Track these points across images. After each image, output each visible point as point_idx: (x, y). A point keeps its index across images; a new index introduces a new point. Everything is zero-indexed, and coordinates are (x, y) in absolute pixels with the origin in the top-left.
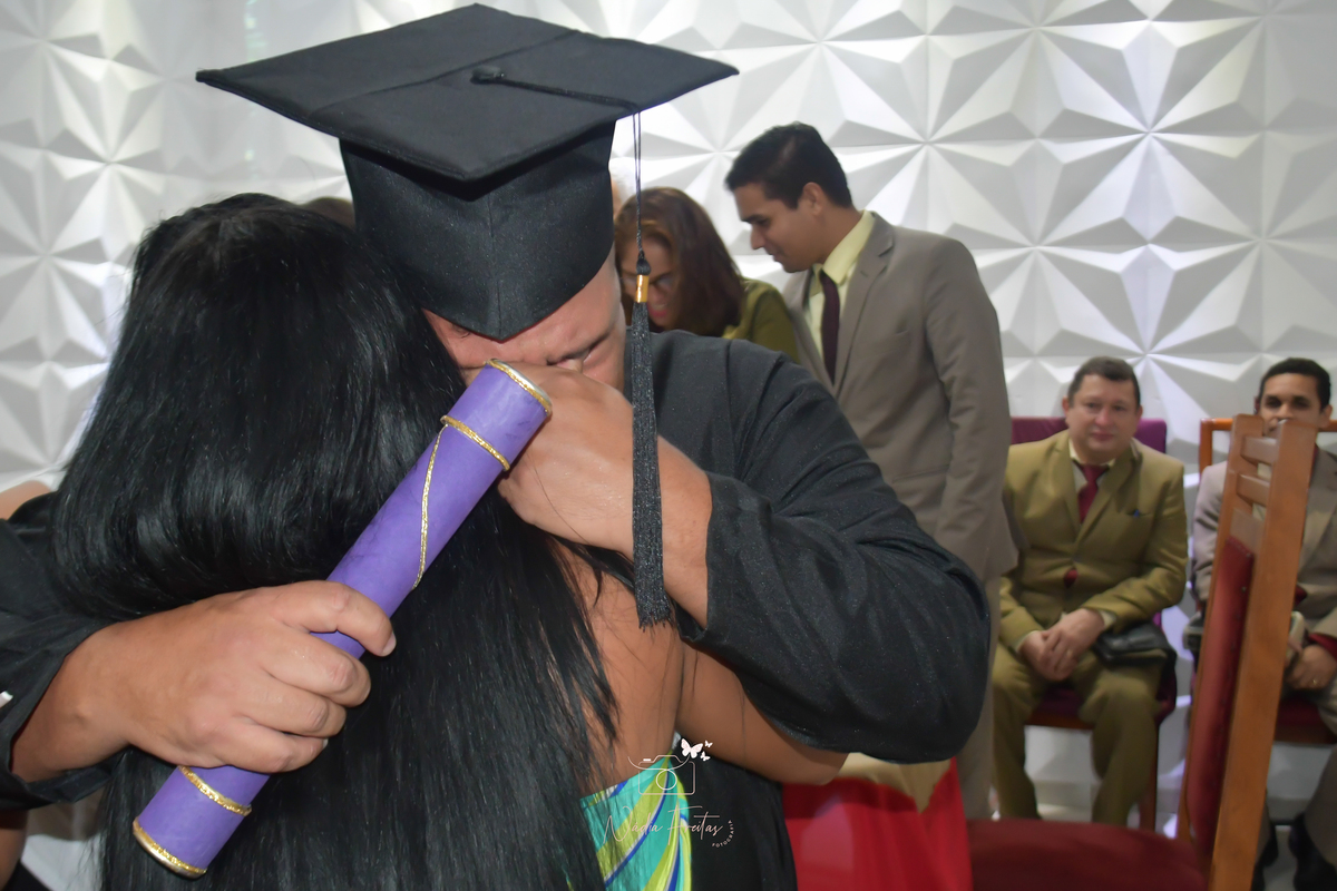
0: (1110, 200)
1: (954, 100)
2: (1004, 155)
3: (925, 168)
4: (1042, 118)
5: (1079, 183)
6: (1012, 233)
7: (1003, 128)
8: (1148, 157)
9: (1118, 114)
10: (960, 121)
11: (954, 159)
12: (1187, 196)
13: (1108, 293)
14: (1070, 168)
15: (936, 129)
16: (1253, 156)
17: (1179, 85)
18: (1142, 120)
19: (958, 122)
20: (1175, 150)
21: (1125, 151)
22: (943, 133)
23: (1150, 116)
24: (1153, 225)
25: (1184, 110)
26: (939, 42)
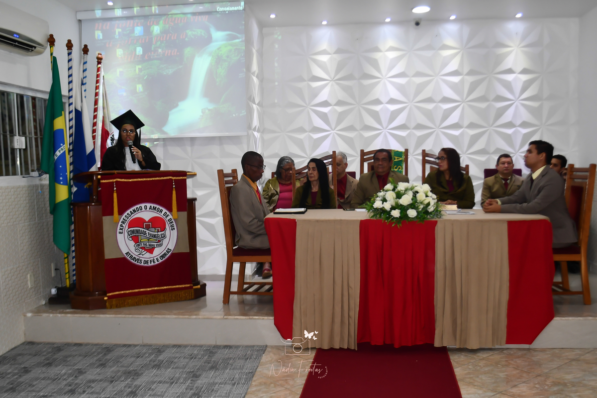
0: (508, 116)
1: (470, 92)
2: (483, 105)
4: (492, 97)
5: (501, 112)
6: (484, 124)
7: (482, 99)
8: (517, 106)
9: (510, 96)
10: (473, 96)
11: (470, 106)
12: (525, 116)
13: (508, 139)
15: (466, 98)
16: (541, 107)
17: (524, 89)
18: (515, 97)
19: (471, 97)
20: (523, 105)
21: (511, 105)
22: (468, 99)
23: (517, 95)
24: (518, 122)
25: (525, 96)
26: (467, 77)
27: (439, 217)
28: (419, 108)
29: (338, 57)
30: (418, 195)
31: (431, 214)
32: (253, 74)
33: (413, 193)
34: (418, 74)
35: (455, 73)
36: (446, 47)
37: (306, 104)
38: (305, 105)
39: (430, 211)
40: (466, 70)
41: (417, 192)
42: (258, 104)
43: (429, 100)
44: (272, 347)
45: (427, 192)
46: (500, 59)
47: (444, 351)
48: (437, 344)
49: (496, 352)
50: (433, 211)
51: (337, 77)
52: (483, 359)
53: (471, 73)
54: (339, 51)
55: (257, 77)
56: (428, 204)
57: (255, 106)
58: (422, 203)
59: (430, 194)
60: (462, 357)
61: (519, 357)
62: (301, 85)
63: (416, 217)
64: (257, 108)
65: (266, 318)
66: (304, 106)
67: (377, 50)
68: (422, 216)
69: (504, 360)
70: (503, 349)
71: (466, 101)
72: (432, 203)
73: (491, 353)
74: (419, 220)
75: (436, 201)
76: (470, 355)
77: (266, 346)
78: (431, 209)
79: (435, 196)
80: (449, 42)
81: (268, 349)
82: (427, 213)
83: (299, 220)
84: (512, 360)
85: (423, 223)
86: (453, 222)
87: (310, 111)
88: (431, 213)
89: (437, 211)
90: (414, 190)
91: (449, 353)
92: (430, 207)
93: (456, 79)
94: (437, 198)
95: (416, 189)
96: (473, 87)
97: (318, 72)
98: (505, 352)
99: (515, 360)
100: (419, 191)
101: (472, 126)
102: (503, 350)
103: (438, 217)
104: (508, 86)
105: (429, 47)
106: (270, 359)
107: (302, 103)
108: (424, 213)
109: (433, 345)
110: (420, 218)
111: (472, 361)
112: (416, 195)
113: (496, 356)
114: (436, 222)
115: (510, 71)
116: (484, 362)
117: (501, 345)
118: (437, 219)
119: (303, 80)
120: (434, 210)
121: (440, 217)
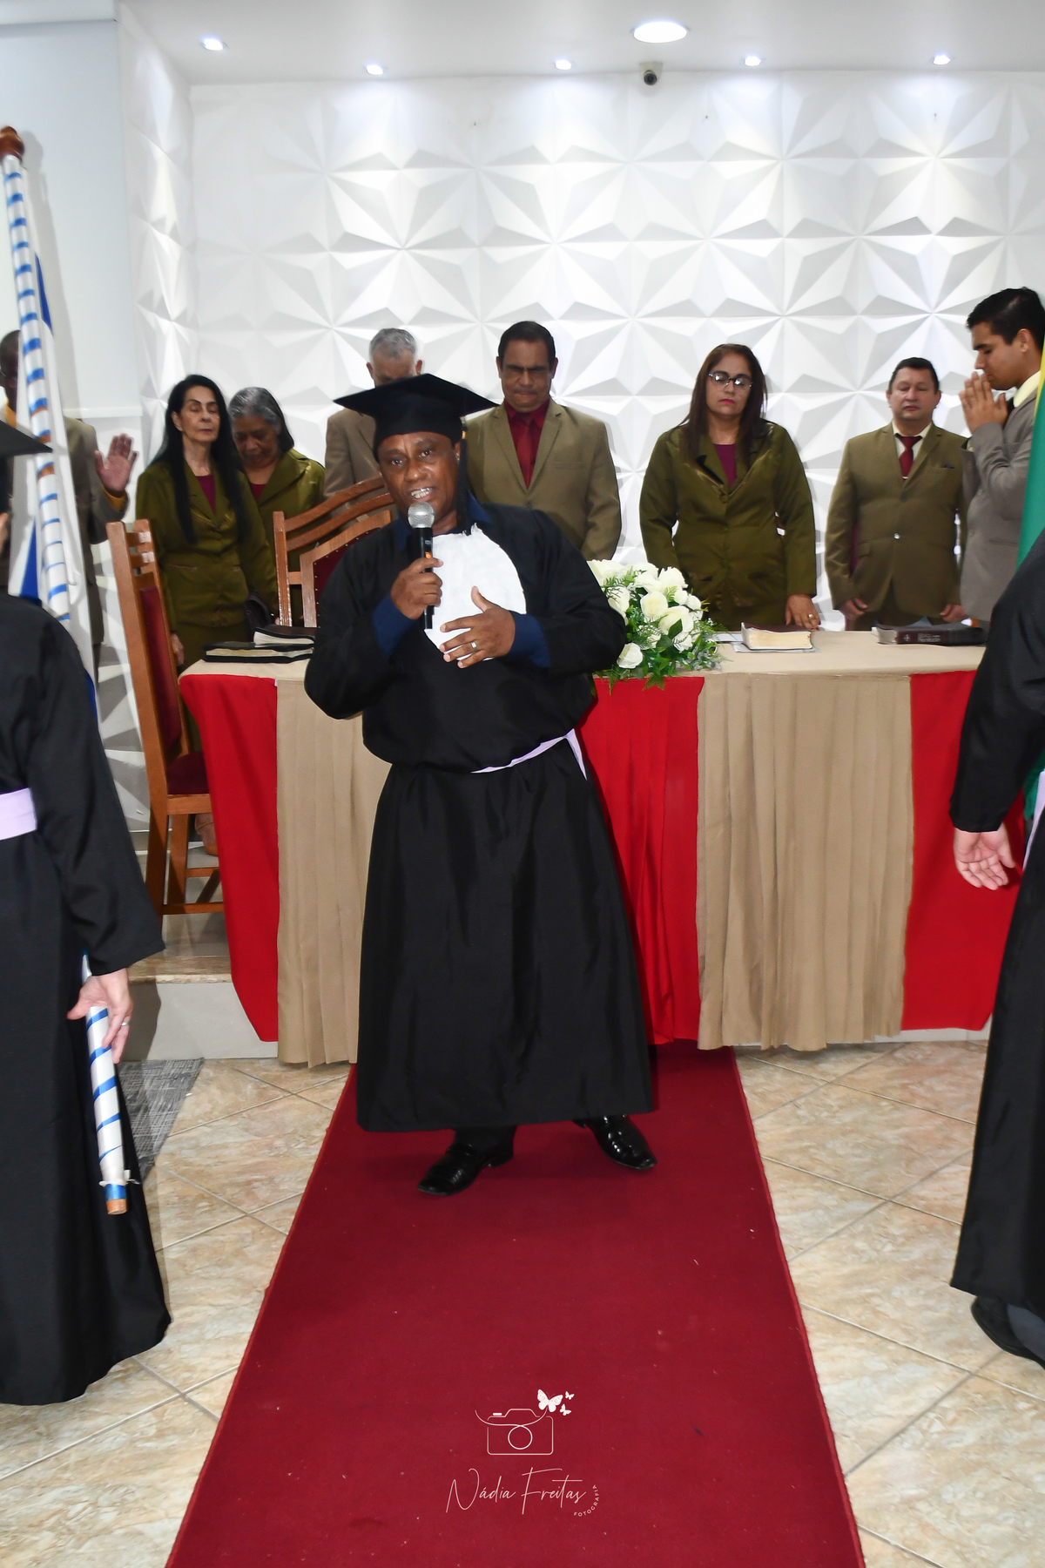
1: (804, 284)
2: (838, 325)
3: (782, 334)
4: (862, 302)
5: (887, 347)
6: (840, 380)
7: (837, 306)
8: (932, 329)
9: (909, 298)
10: (809, 299)
11: (802, 328)
12: (957, 358)
14: (881, 336)
15: (790, 305)
18: (927, 302)
19: (806, 301)
20: (950, 325)
21: (915, 326)
22: (797, 307)
23: (934, 301)
25: (954, 299)
26: (793, 243)
27: (709, 665)
28: (654, 332)
29: (419, 178)
30: (644, 600)
31: (686, 658)
32: (160, 224)
33: (632, 592)
34: (655, 232)
35: (761, 229)
36: (730, 151)
37: (328, 320)
38: (325, 323)
39: (681, 649)
40: (791, 221)
41: (643, 591)
42: (181, 320)
43: (685, 309)
44: (219, 1064)
45: (674, 590)
46: (884, 192)
47: (726, 1058)
48: (706, 1042)
49: (875, 1056)
50: (691, 650)
51: (419, 237)
52: (837, 1082)
53: (805, 229)
54: (420, 159)
55: (174, 235)
56: (677, 628)
57: (167, 327)
58: (656, 624)
59: (682, 596)
60: (778, 1076)
61: (938, 1073)
62: (311, 261)
63: (641, 665)
64: (177, 332)
65: (196, 977)
66: (319, 326)
67: (530, 155)
68: (658, 664)
69: (896, 1082)
70: (891, 1048)
71: (792, 310)
72: (688, 626)
73: (860, 1059)
74: (649, 675)
75: (700, 615)
76: (801, 1067)
77: (202, 1061)
78: (684, 642)
79: (695, 602)
80: (744, 135)
81: (206, 1071)
82: (672, 653)
83: (287, 683)
84: (921, 1083)
85: (662, 686)
86: (750, 682)
87: (339, 339)
88: (684, 655)
89: (704, 645)
90: (632, 586)
91: (739, 1062)
92: (679, 637)
93: (763, 248)
94: (703, 607)
95: (640, 581)
96: (812, 270)
97: (358, 222)
98: (898, 1054)
99: (927, 1083)
100: (647, 588)
101: (806, 384)
102: (895, 1050)
103: (705, 667)
104: (908, 268)
105: (686, 151)
106: (208, 1107)
107: (315, 317)
108: (663, 654)
109: (695, 1043)
110: (651, 670)
111: (806, 1090)
112: (639, 598)
113: (875, 1072)
114: (700, 682)
115: (914, 226)
116: (841, 1091)
117: (889, 1034)
118: (703, 673)
119: (318, 247)
120: (695, 645)
121: (713, 665)
